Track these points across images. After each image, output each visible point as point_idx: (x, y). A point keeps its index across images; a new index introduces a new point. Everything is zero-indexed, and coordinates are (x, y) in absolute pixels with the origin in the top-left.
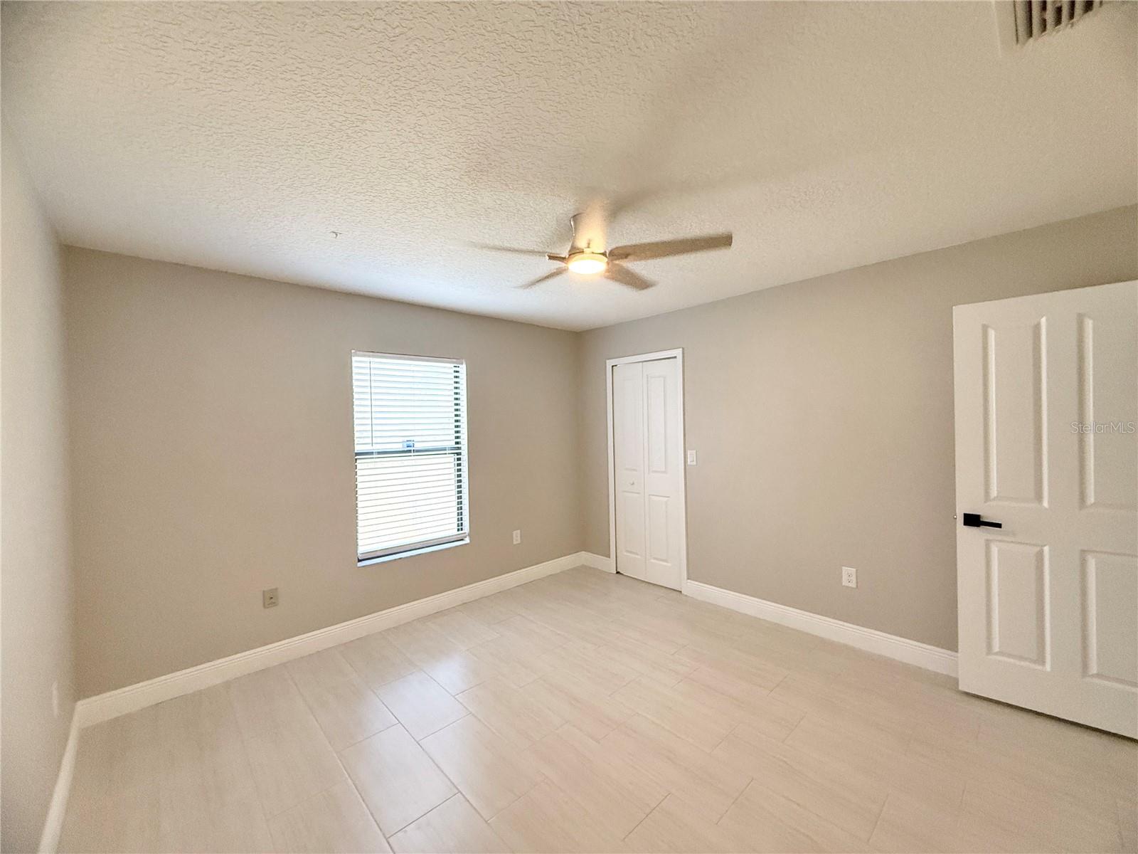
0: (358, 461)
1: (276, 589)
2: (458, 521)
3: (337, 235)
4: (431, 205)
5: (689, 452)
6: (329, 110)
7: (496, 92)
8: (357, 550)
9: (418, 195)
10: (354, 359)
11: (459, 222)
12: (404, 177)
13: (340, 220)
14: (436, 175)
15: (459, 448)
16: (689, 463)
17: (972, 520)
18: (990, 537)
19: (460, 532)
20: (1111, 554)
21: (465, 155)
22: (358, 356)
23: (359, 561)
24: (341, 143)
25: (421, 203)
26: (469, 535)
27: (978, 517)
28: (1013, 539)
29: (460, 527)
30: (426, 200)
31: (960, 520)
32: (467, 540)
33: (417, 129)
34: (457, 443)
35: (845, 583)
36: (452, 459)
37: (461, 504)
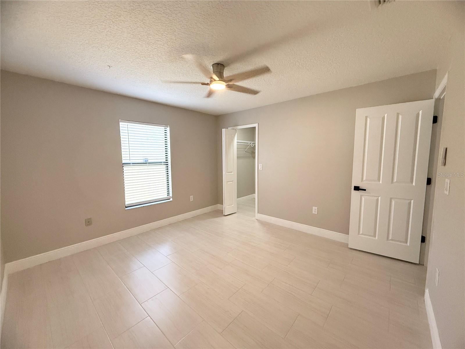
0: (124, 167)
1: (91, 218)
2: (167, 192)
3: (110, 67)
4: (151, 56)
5: (259, 165)
6: (104, 10)
7: (177, 8)
8: (125, 203)
9: (146, 51)
10: (120, 123)
11: (164, 65)
12: (139, 42)
13: (111, 60)
14: (153, 43)
15: (167, 162)
16: (259, 169)
17: (357, 188)
18: (362, 194)
19: (168, 196)
20: (400, 199)
21: (165, 35)
22: (122, 122)
23: (126, 207)
24: (110, 25)
25: (147, 55)
26: (172, 197)
27: (359, 187)
28: (369, 195)
29: (168, 194)
30: (149, 54)
31: (353, 188)
32: (171, 199)
33: (144, 21)
34: (166, 160)
35: (313, 212)
36: (164, 167)
37: (169, 185)
